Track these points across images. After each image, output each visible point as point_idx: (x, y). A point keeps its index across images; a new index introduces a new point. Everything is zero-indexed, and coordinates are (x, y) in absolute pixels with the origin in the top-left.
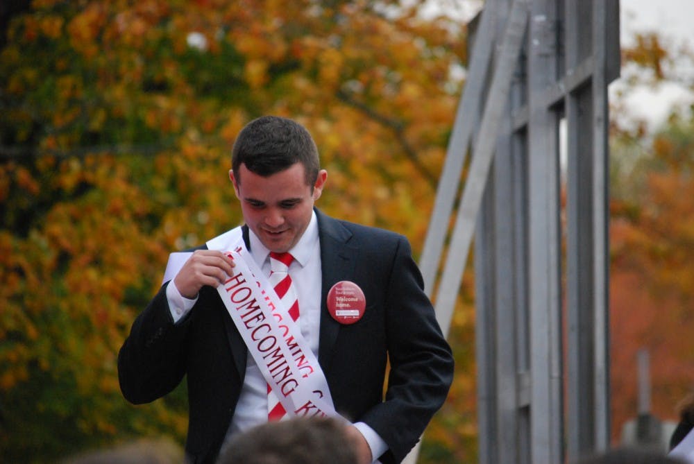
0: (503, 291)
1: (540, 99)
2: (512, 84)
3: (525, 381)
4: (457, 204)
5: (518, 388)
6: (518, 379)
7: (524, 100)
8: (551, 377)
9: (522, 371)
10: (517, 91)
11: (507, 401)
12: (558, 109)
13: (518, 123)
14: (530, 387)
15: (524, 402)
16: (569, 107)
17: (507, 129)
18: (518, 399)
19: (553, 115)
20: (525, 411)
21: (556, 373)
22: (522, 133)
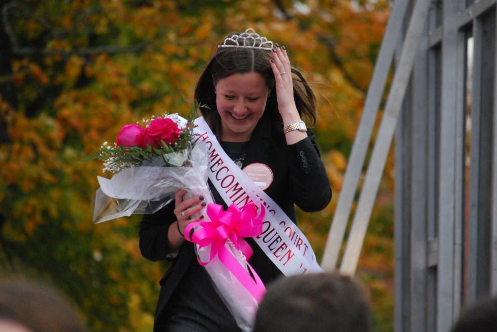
0: (417, 175)
1: (452, 22)
2: (430, 9)
3: (434, 246)
4: (382, 106)
5: (428, 253)
6: (428, 245)
7: (439, 23)
8: (454, 244)
9: (431, 238)
10: (433, 14)
11: (418, 261)
12: (466, 30)
13: (434, 42)
14: (437, 251)
15: (432, 263)
16: (475, 29)
17: (424, 46)
18: (427, 261)
19: (462, 35)
20: (433, 270)
21: (458, 241)
22: (437, 49)
